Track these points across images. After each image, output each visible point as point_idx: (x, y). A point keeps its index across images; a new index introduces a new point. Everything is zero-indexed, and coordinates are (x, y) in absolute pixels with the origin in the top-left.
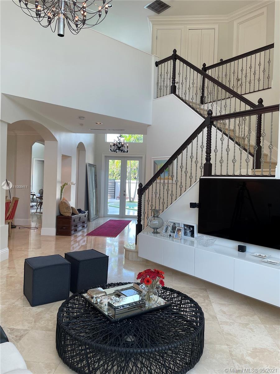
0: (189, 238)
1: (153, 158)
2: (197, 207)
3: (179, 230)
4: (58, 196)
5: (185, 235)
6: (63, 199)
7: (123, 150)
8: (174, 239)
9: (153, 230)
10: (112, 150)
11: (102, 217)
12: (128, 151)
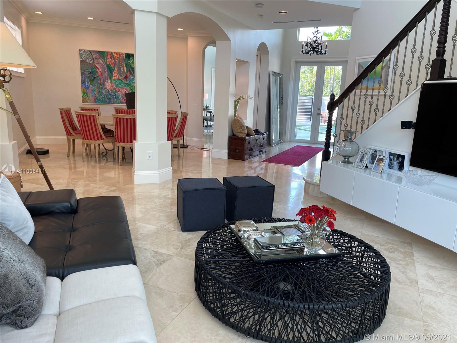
0: (395, 172)
1: (357, 58)
2: (413, 128)
3: (381, 160)
4: (231, 112)
5: (389, 168)
6: (238, 117)
7: (319, 51)
8: (372, 173)
9: (343, 158)
10: (304, 52)
11: (287, 142)
12: (326, 52)
